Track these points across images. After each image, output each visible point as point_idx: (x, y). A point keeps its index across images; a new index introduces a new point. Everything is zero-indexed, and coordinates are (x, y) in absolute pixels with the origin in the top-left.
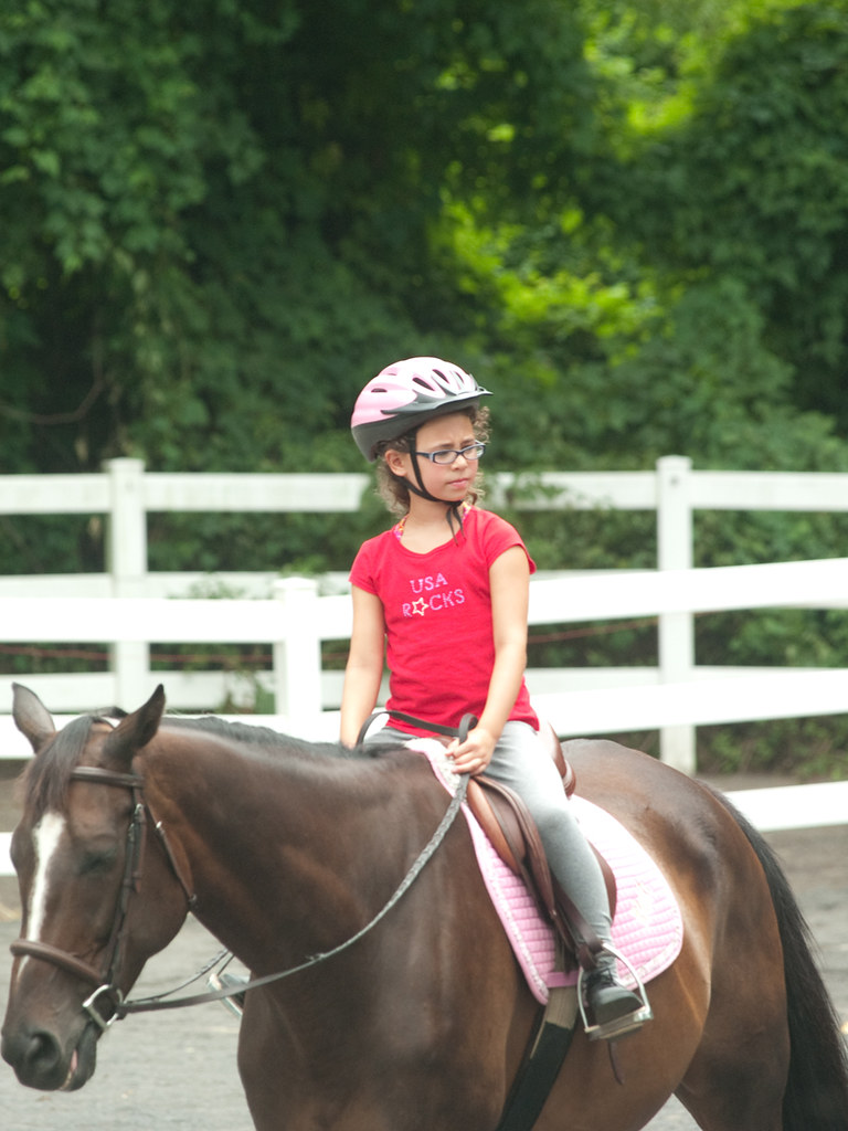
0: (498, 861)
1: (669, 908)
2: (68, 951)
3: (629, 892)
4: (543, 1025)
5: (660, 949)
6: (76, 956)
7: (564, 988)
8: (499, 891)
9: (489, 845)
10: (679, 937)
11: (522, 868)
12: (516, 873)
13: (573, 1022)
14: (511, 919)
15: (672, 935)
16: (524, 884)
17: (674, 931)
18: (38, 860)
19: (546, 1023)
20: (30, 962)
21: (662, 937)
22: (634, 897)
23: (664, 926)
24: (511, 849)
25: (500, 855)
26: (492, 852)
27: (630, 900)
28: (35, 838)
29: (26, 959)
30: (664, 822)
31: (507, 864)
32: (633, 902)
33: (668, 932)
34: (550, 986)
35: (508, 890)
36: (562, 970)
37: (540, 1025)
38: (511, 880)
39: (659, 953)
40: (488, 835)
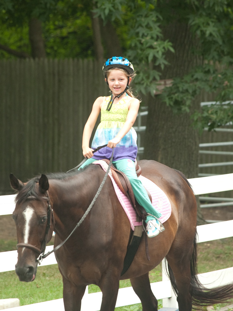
0: (121, 192)
1: (168, 204)
2: (34, 245)
3: (156, 200)
4: (133, 237)
5: (165, 215)
6: (36, 246)
7: (139, 226)
8: (122, 200)
9: (118, 188)
10: (170, 211)
11: (127, 194)
12: (126, 195)
13: (141, 235)
14: (126, 207)
15: (168, 211)
16: (128, 198)
17: (169, 210)
18: (26, 220)
19: (134, 236)
20: (25, 249)
21: (165, 212)
22: (158, 201)
23: (166, 209)
24: (124, 189)
25: (121, 191)
26: (119, 190)
27: (157, 202)
28: (24, 215)
29: (24, 249)
30: (167, 181)
31: (123, 193)
32: (157, 203)
33: (167, 211)
34: (135, 226)
35: (124, 200)
36: (138, 221)
37: (132, 236)
38: (125, 197)
39: (165, 216)
40: (118, 185)
